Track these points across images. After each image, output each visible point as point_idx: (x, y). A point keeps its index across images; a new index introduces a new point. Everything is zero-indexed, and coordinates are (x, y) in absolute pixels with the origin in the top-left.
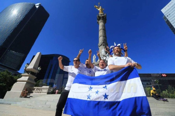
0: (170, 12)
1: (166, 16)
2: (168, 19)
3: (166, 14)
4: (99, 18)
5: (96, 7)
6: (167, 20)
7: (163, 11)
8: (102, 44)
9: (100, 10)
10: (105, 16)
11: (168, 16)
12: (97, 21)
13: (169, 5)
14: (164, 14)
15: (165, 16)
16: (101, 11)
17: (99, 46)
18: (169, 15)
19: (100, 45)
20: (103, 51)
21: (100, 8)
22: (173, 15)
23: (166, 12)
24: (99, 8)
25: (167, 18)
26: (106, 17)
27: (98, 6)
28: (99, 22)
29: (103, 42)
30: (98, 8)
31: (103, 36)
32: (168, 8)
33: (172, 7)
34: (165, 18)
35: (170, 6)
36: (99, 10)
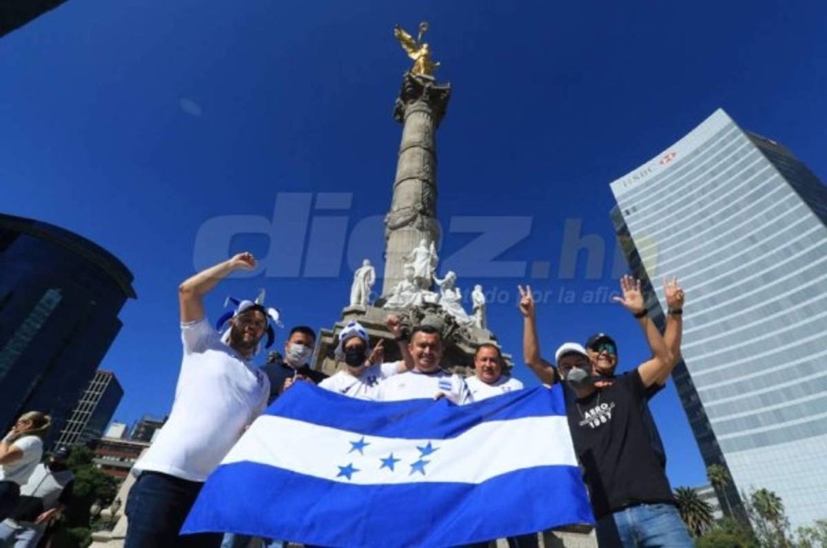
0: (638, 199)
1: (623, 211)
2: (629, 226)
3: (625, 204)
4: (414, 91)
5: (401, 38)
6: (622, 225)
7: (619, 187)
8: (414, 219)
9: (421, 61)
10: (443, 91)
11: (628, 213)
12: (398, 100)
13: (639, 175)
14: (619, 203)
15: (618, 210)
16: (425, 65)
17: (394, 228)
18: (634, 209)
19: (401, 220)
20: (419, 258)
21: (424, 51)
22: (645, 213)
23: (625, 196)
24: (416, 48)
25: (626, 218)
26: (447, 99)
27: (414, 37)
28: (410, 107)
29: (420, 207)
30: (409, 44)
31: (424, 181)
32: (635, 184)
33: (647, 184)
34: (619, 218)
35: (643, 180)
36: (414, 56)
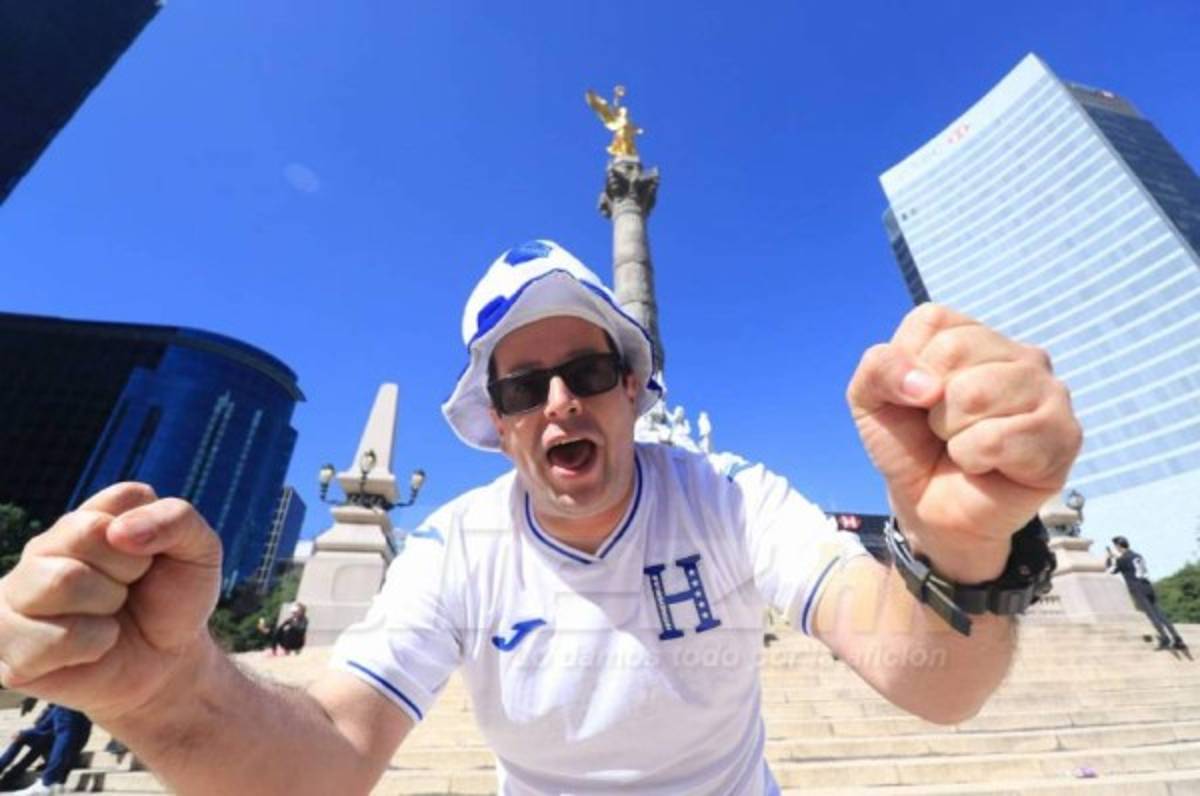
0: (918, 196)
1: (898, 215)
3: (902, 205)
4: (620, 187)
6: (897, 234)
10: (651, 180)
11: (905, 217)
15: (891, 213)
18: (914, 212)
22: (928, 216)
25: (902, 225)
28: (618, 208)
34: (893, 224)
35: (925, 168)
